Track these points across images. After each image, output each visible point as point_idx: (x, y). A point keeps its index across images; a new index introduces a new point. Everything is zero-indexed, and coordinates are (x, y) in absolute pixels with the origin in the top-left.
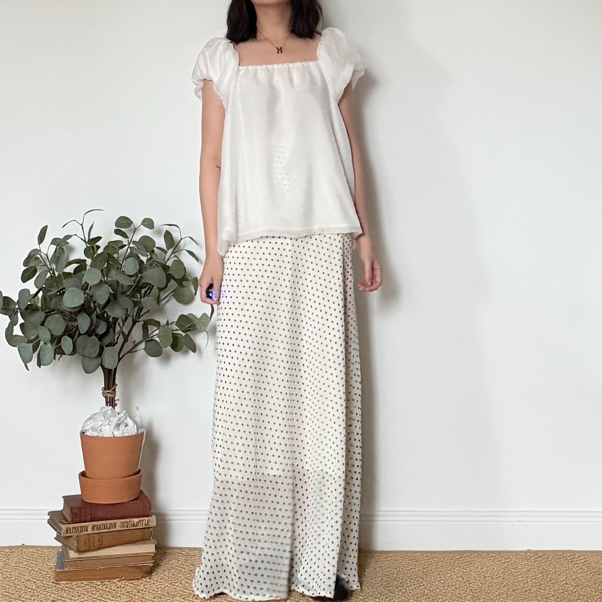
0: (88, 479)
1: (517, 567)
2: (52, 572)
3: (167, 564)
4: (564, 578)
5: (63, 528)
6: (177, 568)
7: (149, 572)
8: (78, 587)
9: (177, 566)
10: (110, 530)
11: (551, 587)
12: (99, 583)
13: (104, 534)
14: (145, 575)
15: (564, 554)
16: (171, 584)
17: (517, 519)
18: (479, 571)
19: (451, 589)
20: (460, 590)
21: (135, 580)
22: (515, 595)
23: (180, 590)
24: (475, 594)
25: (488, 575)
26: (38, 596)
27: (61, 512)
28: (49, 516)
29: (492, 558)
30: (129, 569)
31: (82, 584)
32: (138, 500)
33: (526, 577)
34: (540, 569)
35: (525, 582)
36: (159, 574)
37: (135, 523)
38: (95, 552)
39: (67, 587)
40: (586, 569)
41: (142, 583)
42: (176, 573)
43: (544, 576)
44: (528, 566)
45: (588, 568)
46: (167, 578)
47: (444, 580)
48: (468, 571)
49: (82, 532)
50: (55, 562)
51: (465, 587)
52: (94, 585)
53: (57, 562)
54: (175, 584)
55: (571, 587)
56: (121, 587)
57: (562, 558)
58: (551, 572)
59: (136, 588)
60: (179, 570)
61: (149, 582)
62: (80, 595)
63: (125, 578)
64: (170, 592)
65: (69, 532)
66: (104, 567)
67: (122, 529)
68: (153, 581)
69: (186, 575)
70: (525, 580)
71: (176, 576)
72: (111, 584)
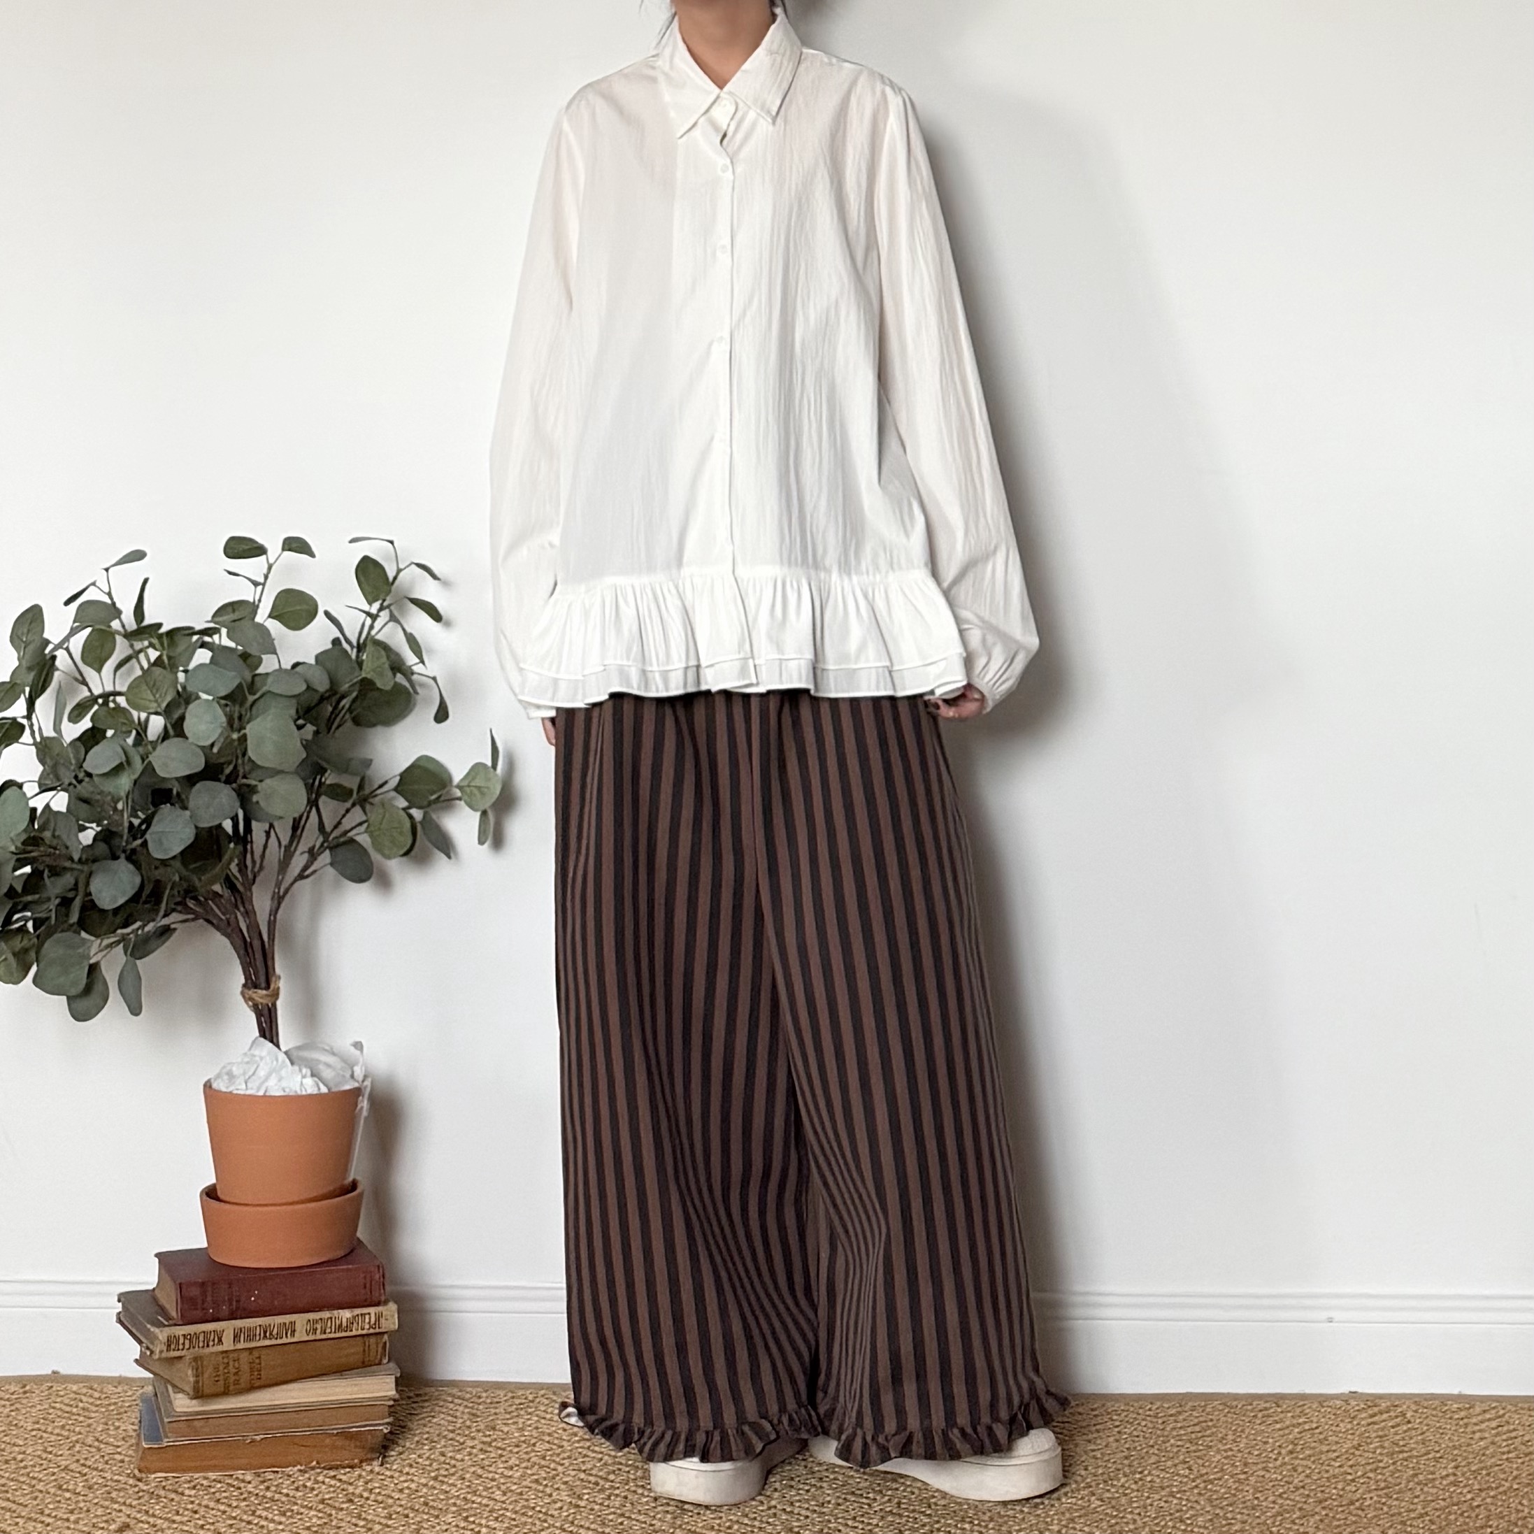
0: (224, 1206)
1: (1326, 1440)
2: (129, 1449)
3: (425, 1426)
4: (1450, 1471)
5: (161, 1338)
6: (451, 1435)
7: (383, 1447)
8: (194, 1488)
9: (453, 1431)
10: (279, 1341)
11: (1417, 1492)
12: (248, 1478)
13: (264, 1351)
14: (369, 1456)
15: (1446, 1405)
16: (435, 1478)
17: (1324, 1315)
18: (1231, 1450)
19: (1157, 1497)
20: (1180, 1499)
21: (344, 1468)
22: (1324, 1513)
23: (458, 1497)
24: (1218, 1511)
25: (1254, 1460)
26: (88, 1511)
27: (151, 1294)
28: (120, 1304)
29: (1260, 1415)
30: (328, 1441)
31: (206, 1478)
32: (351, 1262)
33: (1351, 1466)
34: (1386, 1444)
35: (1350, 1477)
36: (406, 1454)
37: (344, 1320)
38: (242, 1398)
39: (164, 1488)
40: (1505, 1444)
41: (360, 1476)
42: (451, 1449)
43: (1399, 1463)
44: (1353, 1434)
45: (1510, 1442)
46: (427, 1463)
47: (1141, 1473)
48: (1201, 1448)
49: (208, 1346)
50: (136, 1421)
51: (1196, 1491)
52: (235, 1483)
53: (140, 1422)
54: (446, 1480)
55: (1469, 1492)
56: (305, 1486)
57: (1440, 1414)
58: (1415, 1453)
59: (343, 1490)
60: (458, 1441)
61: (378, 1474)
62: (196, 1508)
63: (318, 1463)
64: (433, 1500)
65: (173, 1347)
66: (262, 1436)
67: (311, 1337)
68: (390, 1470)
69: (476, 1455)
70: (1350, 1474)
71: (451, 1457)
72: (281, 1481)
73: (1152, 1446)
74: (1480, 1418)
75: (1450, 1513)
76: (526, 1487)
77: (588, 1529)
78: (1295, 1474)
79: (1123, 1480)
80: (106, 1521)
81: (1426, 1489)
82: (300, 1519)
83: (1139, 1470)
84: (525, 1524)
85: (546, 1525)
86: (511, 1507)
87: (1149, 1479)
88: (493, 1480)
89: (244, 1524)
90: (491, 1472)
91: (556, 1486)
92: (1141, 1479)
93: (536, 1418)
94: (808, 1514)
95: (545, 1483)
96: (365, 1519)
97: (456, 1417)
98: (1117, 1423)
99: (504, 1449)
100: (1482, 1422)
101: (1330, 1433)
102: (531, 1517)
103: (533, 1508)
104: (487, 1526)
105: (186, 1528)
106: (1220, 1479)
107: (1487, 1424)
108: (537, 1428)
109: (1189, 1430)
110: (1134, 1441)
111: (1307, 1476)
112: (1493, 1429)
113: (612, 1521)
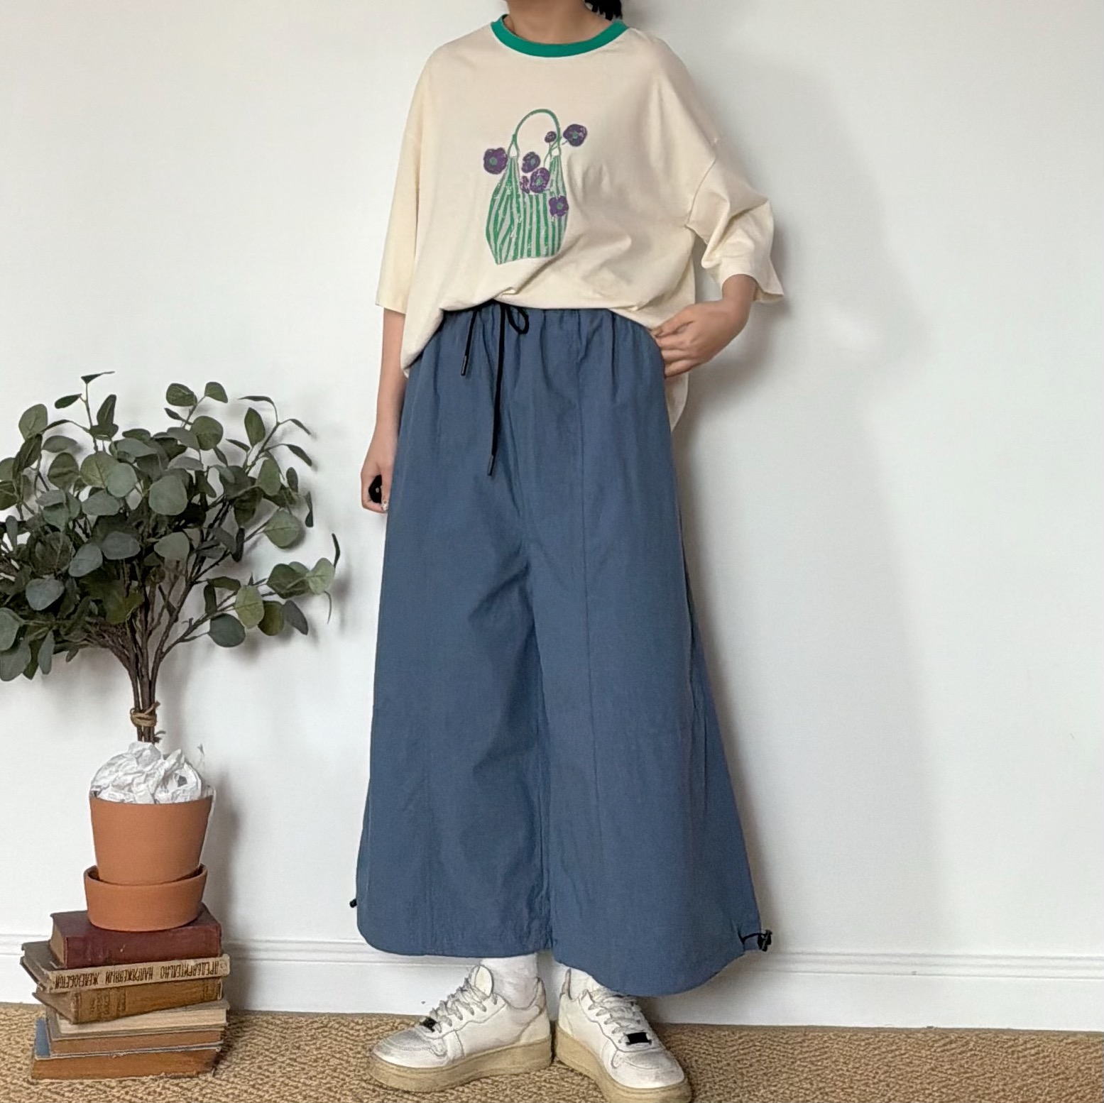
0: (101, 884)
1: (911, 1063)
2: (26, 1059)
3: (247, 1045)
4: (1001, 1087)
5: (51, 977)
6: (267, 1053)
7: (216, 1061)
8: (71, 1091)
9: (267, 1050)
10: (140, 982)
12: (113, 1084)
13: (128, 989)
14: (204, 1069)
15: (998, 1037)
16: (253, 1086)
17: (910, 969)
18: (842, 1069)
21: (185, 1078)
23: (270, 1100)
25: (858, 1077)
27: (47, 945)
28: (24, 952)
29: (863, 1044)
30: (175, 1057)
31: (82, 1084)
32: (197, 924)
33: (929, 1084)
34: (955, 1067)
35: (927, 1092)
36: (233, 1066)
37: (190, 968)
38: (109, 1024)
39: (50, 1090)
40: (1041, 1067)
41: (197, 1084)
42: (266, 1063)
43: (963, 1081)
44: (931, 1059)
45: (1045, 1065)
46: (247, 1074)
47: (775, 1086)
48: (820, 1068)
49: (86, 985)
50: (32, 1038)
52: (102, 1088)
53: (35, 1040)
54: (261, 1087)
56: (155, 1092)
57: (994, 1044)
58: (975, 1073)
59: (184, 1095)
60: (271, 1057)
61: (211, 1082)
63: (166, 1074)
65: (60, 985)
66: (125, 1053)
67: (164, 980)
68: (220, 1079)
69: (284, 1068)
70: (928, 1089)
71: (265, 1070)
72: (137, 1087)
73: (784, 1066)
74: (1023, 1047)
76: (320, 1093)
78: (888, 1088)
79: (762, 1091)
83: (774, 1084)
87: (781, 1091)
88: (297, 1088)
90: (295, 1081)
91: (344, 1092)
92: (775, 1091)
93: (329, 1041)
95: (335, 1090)
97: (270, 1039)
98: (758, 1048)
99: (305, 1064)
100: (1026, 1049)
101: (914, 1058)
106: (833, 1092)
107: (1028, 1051)
108: (330, 1048)
109: (812, 1054)
110: (771, 1062)
111: (897, 1091)
112: (1033, 1055)
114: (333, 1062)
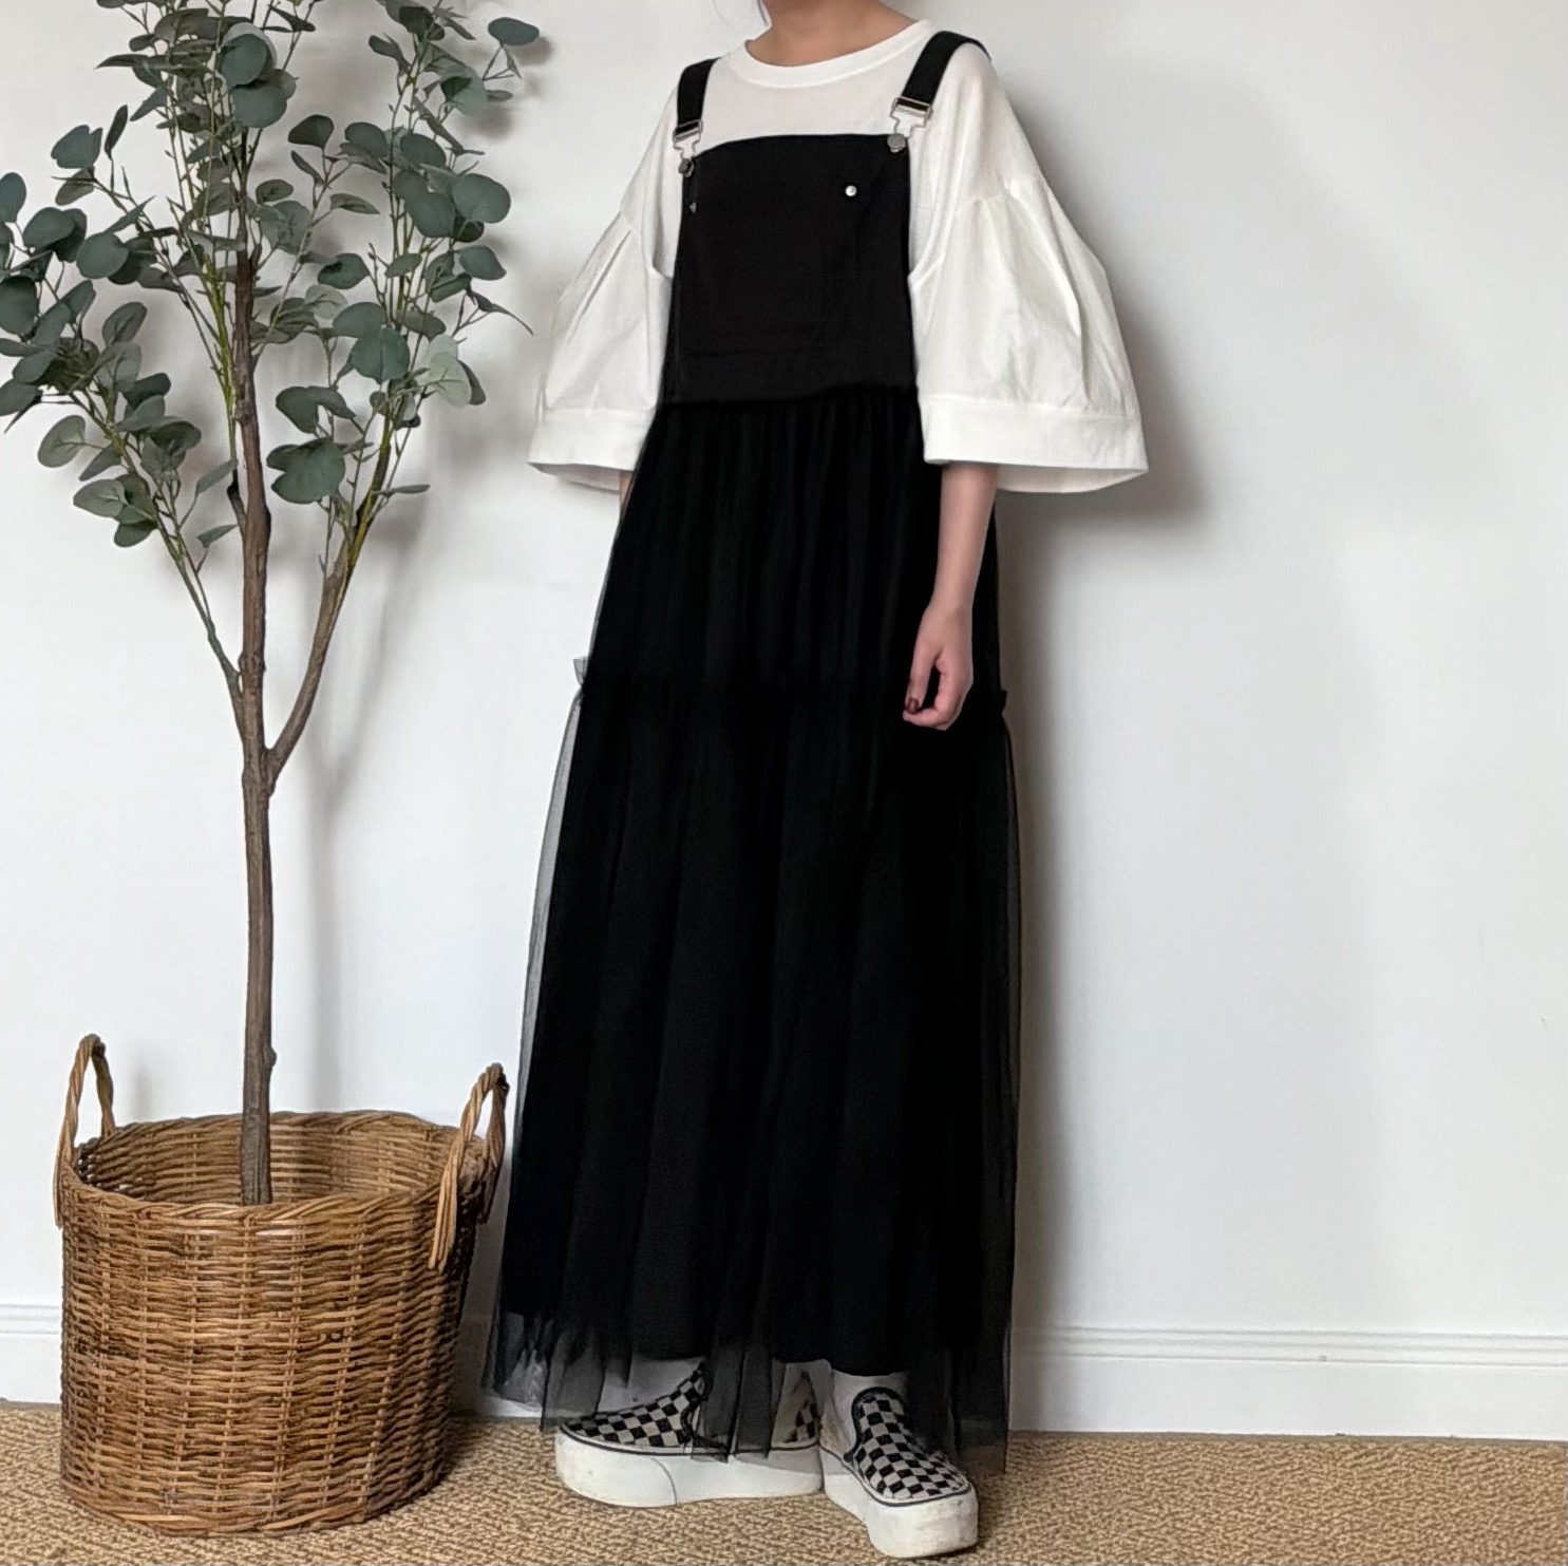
4: (1429, 1513)
11: (1393, 1535)
17: (1316, 1354)
18: (1207, 1490)
20: (1149, 1537)
22: (1294, 1553)
23: (403, 1530)
24: (1186, 1550)
25: (1229, 1500)
26: (24, 1536)
33: (1327, 1509)
35: (1325, 1518)
43: (1377, 1506)
47: (1110, 1511)
48: (1176, 1487)
51: (1164, 1530)
55: (1446, 1535)
57: (1428, 1457)
62: (133, 1535)
64: (379, 1533)
73: (1125, 1486)
75: (1425, 1555)
77: (535, 1561)
78: (1269, 1515)
79: (1091, 1518)
80: (42, 1547)
81: (1402, 1531)
82: (240, 1550)
83: (1109, 1508)
84: (470, 1556)
85: (492, 1557)
86: (456, 1539)
87: (1118, 1516)
88: (442, 1512)
89: (179, 1553)
90: (440, 1505)
91: (506, 1520)
92: (1110, 1517)
94: (764, 1547)
95: (495, 1516)
96: (305, 1550)
99: (455, 1482)
102: (477, 1549)
103: (480, 1541)
104: (431, 1559)
105: (122, 1556)
107: (1475, 1467)
111: (1281, 1517)
113: (560, 1553)
114: (494, 1480)
